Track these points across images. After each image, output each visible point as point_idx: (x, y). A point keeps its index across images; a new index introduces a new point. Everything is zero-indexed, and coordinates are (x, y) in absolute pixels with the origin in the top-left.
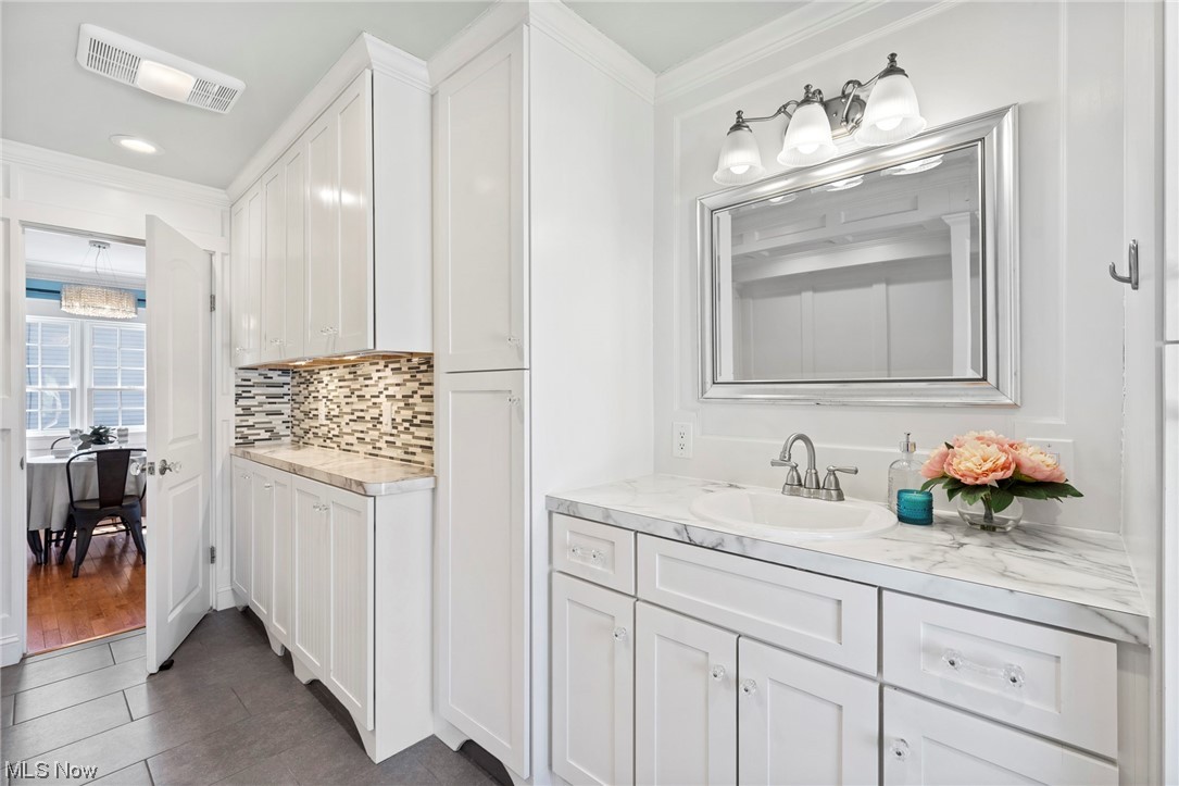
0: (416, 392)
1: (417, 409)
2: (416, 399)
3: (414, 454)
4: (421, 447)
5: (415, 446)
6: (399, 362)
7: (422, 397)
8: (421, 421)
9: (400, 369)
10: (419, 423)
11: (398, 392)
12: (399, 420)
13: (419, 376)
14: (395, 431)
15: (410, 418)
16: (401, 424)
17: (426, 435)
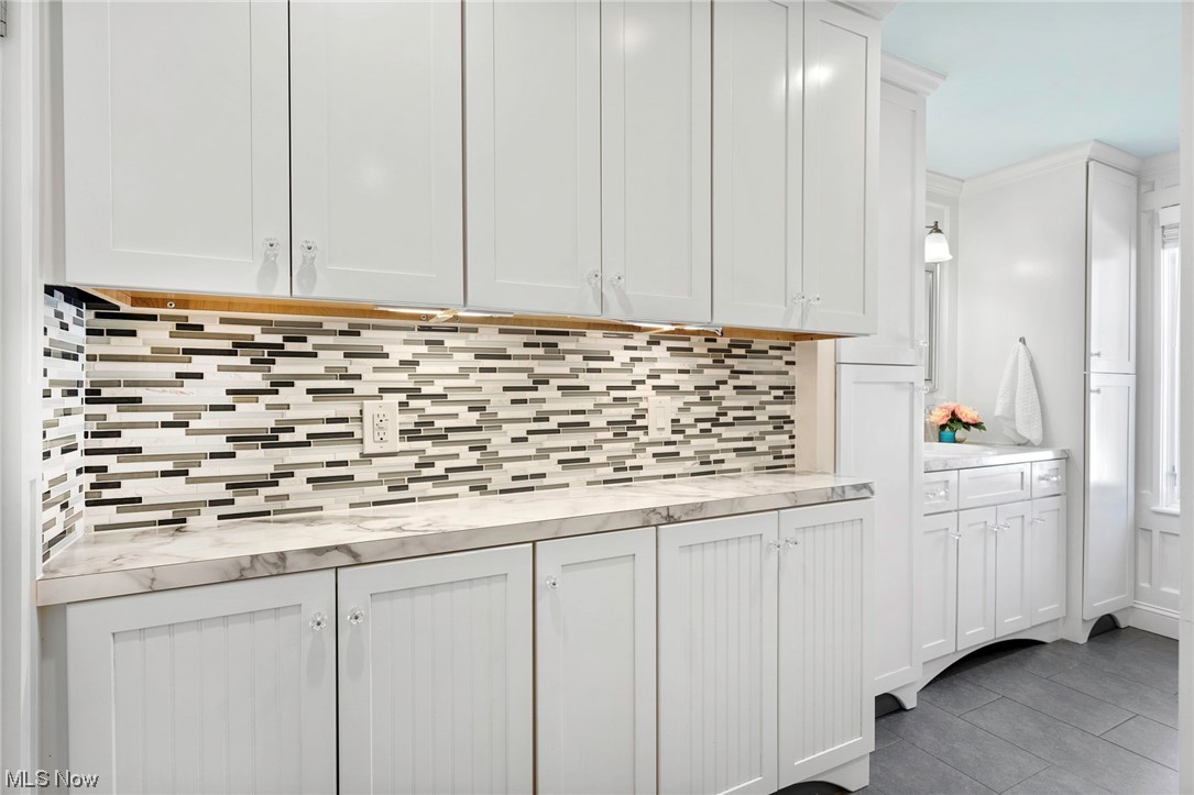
0: (725, 382)
1: (725, 404)
2: (725, 390)
3: (722, 461)
4: (735, 450)
5: (724, 451)
6: (689, 339)
7: (735, 388)
8: (735, 418)
9: (691, 350)
10: (731, 420)
11: (687, 382)
12: (686, 419)
13: (728, 362)
14: (679, 437)
15: (714, 416)
16: (694, 426)
17: (745, 435)
